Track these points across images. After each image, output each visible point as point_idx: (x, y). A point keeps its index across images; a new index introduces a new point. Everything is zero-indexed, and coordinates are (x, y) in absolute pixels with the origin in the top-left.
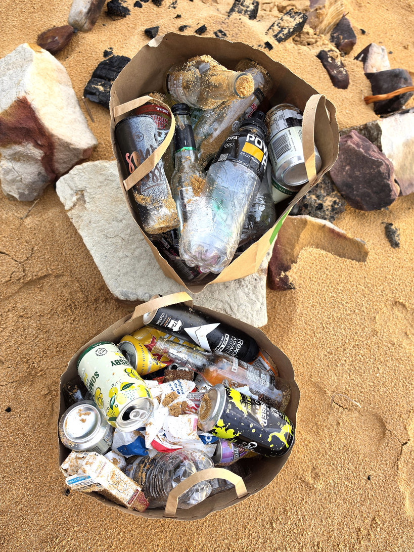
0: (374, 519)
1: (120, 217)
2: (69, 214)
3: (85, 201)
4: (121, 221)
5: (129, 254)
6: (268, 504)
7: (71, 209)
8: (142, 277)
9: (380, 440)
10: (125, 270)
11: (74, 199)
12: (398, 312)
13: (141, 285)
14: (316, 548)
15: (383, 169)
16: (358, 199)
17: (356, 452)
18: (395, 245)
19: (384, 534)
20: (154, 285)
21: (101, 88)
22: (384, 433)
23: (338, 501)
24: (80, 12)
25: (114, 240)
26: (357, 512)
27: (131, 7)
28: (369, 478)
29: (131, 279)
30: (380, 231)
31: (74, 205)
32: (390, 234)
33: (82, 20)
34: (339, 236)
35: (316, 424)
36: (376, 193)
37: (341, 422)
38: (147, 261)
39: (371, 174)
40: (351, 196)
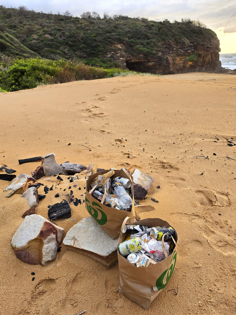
0: (221, 263)
1: (90, 235)
2: (74, 246)
3: (77, 239)
4: (91, 236)
5: (100, 242)
6: (195, 281)
7: (74, 244)
8: (108, 245)
9: (202, 245)
10: (102, 247)
11: (73, 241)
12: (173, 215)
13: (110, 247)
14: (216, 280)
15: (139, 186)
16: (140, 196)
17: (200, 252)
18: (157, 202)
19: (227, 264)
20: (113, 244)
21: (55, 214)
22: (201, 243)
23: (209, 265)
24: (34, 202)
25: (93, 242)
26: (215, 264)
27: (45, 194)
28: (209, 255)
29: (106, 248)
30: (151, 201)
31: (74, 243)
32: (153, 200)
33: (36, 203)
34: (143, 207)
35: (184, 253)
36: (142, 192)
37: (189, 248)
38: (106, 240)
39: (137, 189)
40: (137, 197)
